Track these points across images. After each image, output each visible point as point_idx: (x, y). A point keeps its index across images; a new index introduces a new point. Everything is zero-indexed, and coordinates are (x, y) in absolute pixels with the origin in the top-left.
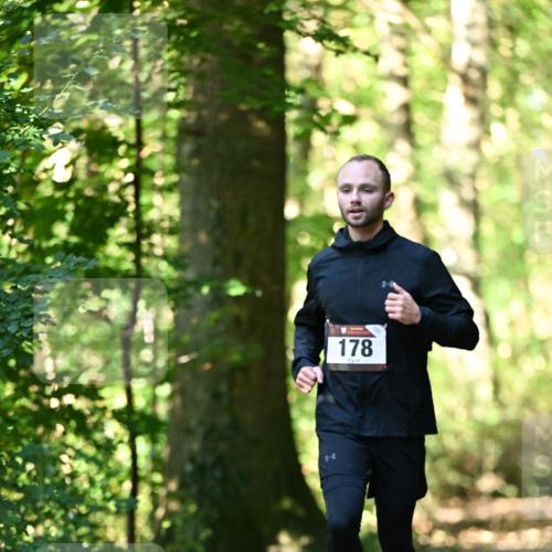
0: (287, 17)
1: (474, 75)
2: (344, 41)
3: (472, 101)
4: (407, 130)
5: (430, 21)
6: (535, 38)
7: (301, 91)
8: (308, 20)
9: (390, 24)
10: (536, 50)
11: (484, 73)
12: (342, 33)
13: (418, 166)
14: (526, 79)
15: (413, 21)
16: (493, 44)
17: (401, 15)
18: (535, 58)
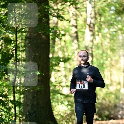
0: (50, 12)
1: (92, 25)
2: (63, 18)
3: (91, 31)
4: (77, 38)
5: (82, 13)
6: (105, 17)
7: (53, 29)
8: (54, 13)
9: (72, 13)
10: (105, 19)
11: (94, 25)
12: (62, 16)
13: (79, 45)
14: (103, 26)
15: (78, 13)
16: (96, 18)
17: (75, 12)
18: (105, 21)
